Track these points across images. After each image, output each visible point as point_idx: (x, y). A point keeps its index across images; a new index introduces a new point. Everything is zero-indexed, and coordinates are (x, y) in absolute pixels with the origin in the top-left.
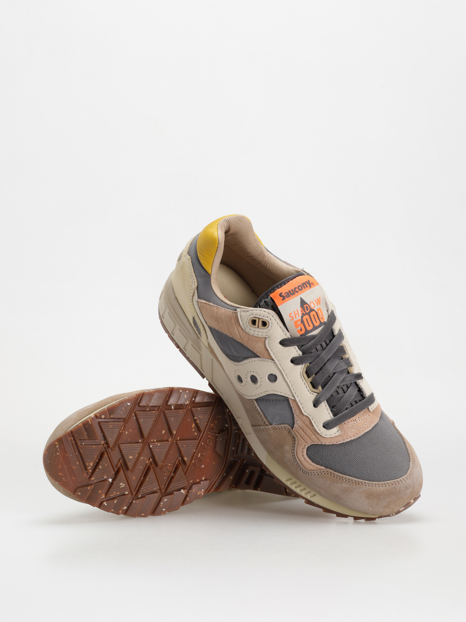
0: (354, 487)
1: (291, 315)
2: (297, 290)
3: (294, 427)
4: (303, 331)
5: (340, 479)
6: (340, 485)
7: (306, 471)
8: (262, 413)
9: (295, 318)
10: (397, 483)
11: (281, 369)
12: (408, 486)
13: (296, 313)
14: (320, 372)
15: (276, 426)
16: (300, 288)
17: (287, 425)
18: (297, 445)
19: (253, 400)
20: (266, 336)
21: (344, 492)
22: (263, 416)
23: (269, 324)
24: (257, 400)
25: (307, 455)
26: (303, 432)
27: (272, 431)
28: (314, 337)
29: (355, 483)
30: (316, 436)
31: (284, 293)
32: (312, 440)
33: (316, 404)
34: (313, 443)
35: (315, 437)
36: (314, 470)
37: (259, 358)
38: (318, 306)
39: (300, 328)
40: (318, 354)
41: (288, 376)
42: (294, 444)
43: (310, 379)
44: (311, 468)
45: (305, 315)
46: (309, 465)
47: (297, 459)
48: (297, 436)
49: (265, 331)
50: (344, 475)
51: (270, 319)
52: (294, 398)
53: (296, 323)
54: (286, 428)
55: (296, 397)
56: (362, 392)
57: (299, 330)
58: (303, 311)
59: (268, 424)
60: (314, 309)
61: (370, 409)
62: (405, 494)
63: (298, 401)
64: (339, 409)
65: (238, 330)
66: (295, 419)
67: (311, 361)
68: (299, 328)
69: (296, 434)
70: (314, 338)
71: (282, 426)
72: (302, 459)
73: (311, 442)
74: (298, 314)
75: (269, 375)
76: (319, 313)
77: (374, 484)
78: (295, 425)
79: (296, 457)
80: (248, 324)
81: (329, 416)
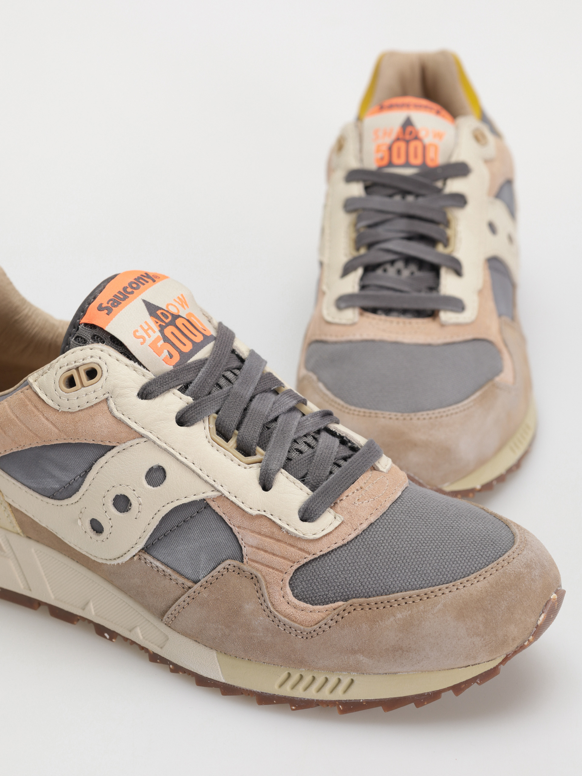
0: (422, 608)
1: (138, 334)
2: (129, 290)
3: (244, 555)
4: (177, 357)
5: (384, 607)
6: (392, 619)
7: (309, 629)
8: (169, 570)
9: (147, 337)
10: (505, 563)
11: (164, 445)
12: (529, 562)
13: (146, 327)
14: (246, 420)
15: (208, 577)
16: (134, 285)
17: (228, 562)
18: (267, 587)
19: (140, 554)
20: (106, 396)
21: (406, 630)
22: (175, 576)
23: (101, 368)
24: (146, 549)
25: (296, 597)
26: (266, 555)
27: (205, 594)
28: (202, 363)
29: (421, 600)
30: (297, 547)
31: (106, 302)
32: (291, 561)
33: (266, 484)
34: (296, 566)
35: (294, 549)
36: (324, 619)
37: (112, 451)
38: (185, 309)
39: (167, 354)
40: (225, 391)
41: (184, 454)
42: (259, 591)
43: (233, 442)
44: (317, 616)
45: (166, 327)
46: (310, 614)
47: (280, 616)
48: (257, 570)
49: (99, 385)
50: (389, 594)
51: (100, 358)
52: (218, 491)
53: (153, 345)
54: (229, 567)
55: (220, 488)
56: (350, 441)
57: (166, 358)
58: (159, 321)
59: (190, 584)
60: (180, 314)
61: (381, 469)
62: (532, 580)
63: (227, 494)
64: (318, 477)
65: (47, 419)
66: (239, 537)
67: (217, 409)
68: (165, 353)
69: (253, 568)
70: (204, 363)
71: (219, 568)
72: (290, 610)
73: (292, 564)
74: (150, 328)
75: (146, 476)
76: (192, 320)
77: (459, 584)
78: (245, 550)
79: (276, 613)
80: (61, 391)
81: (303, 492)
